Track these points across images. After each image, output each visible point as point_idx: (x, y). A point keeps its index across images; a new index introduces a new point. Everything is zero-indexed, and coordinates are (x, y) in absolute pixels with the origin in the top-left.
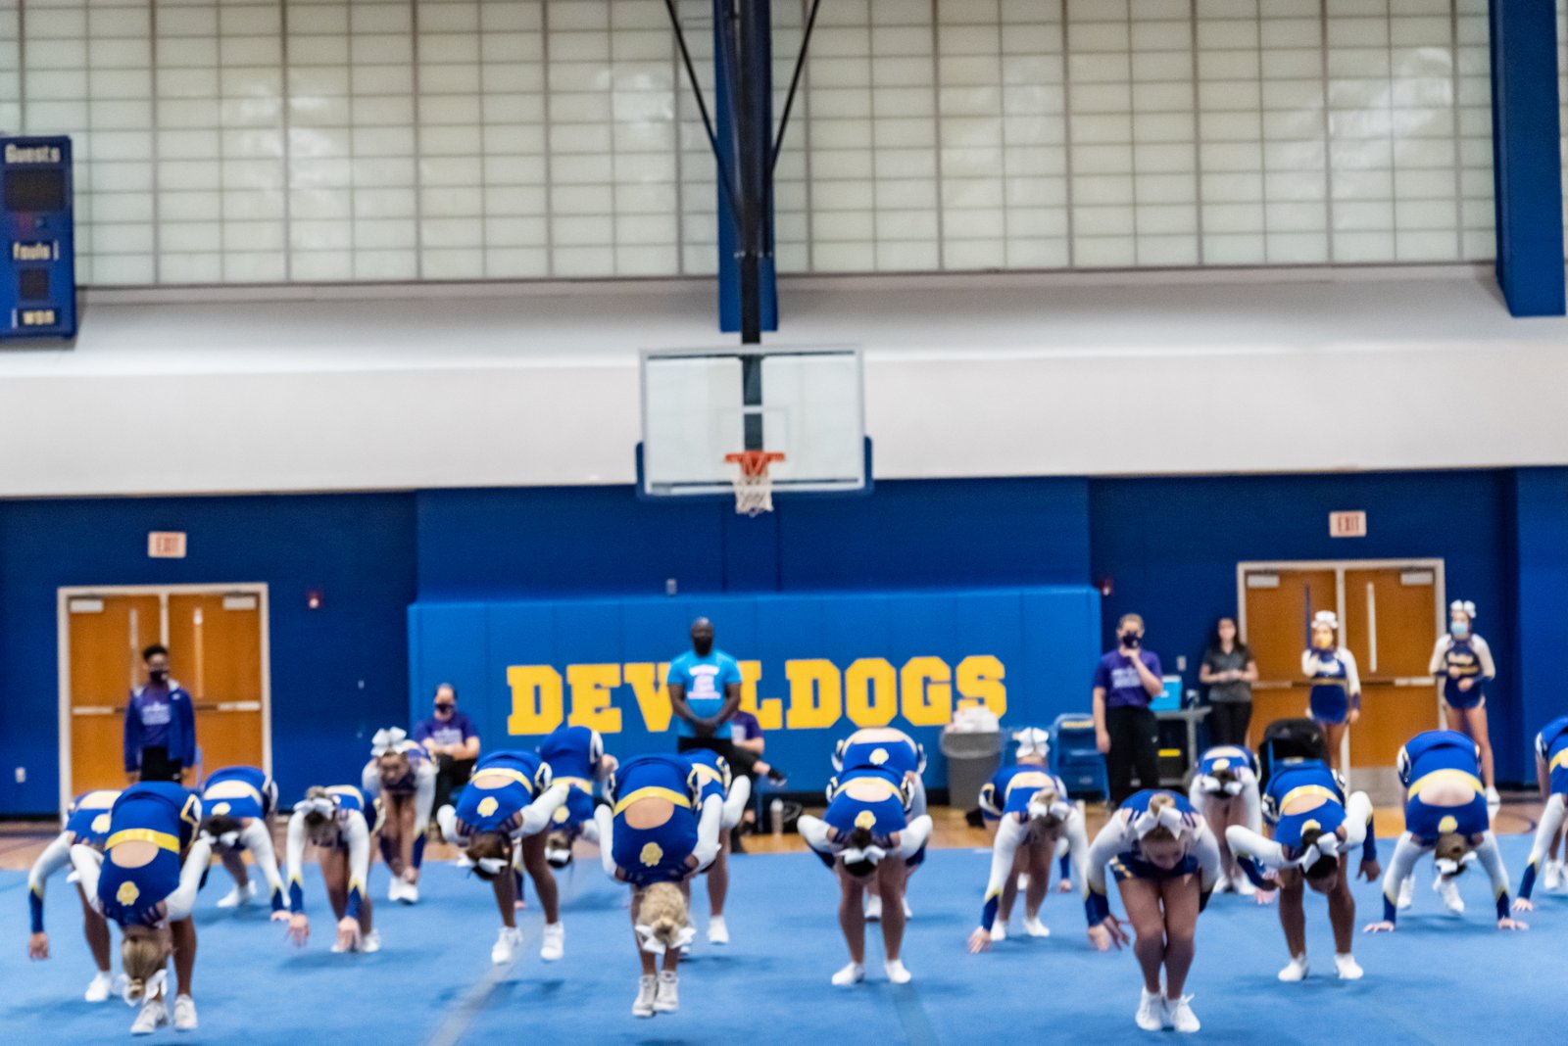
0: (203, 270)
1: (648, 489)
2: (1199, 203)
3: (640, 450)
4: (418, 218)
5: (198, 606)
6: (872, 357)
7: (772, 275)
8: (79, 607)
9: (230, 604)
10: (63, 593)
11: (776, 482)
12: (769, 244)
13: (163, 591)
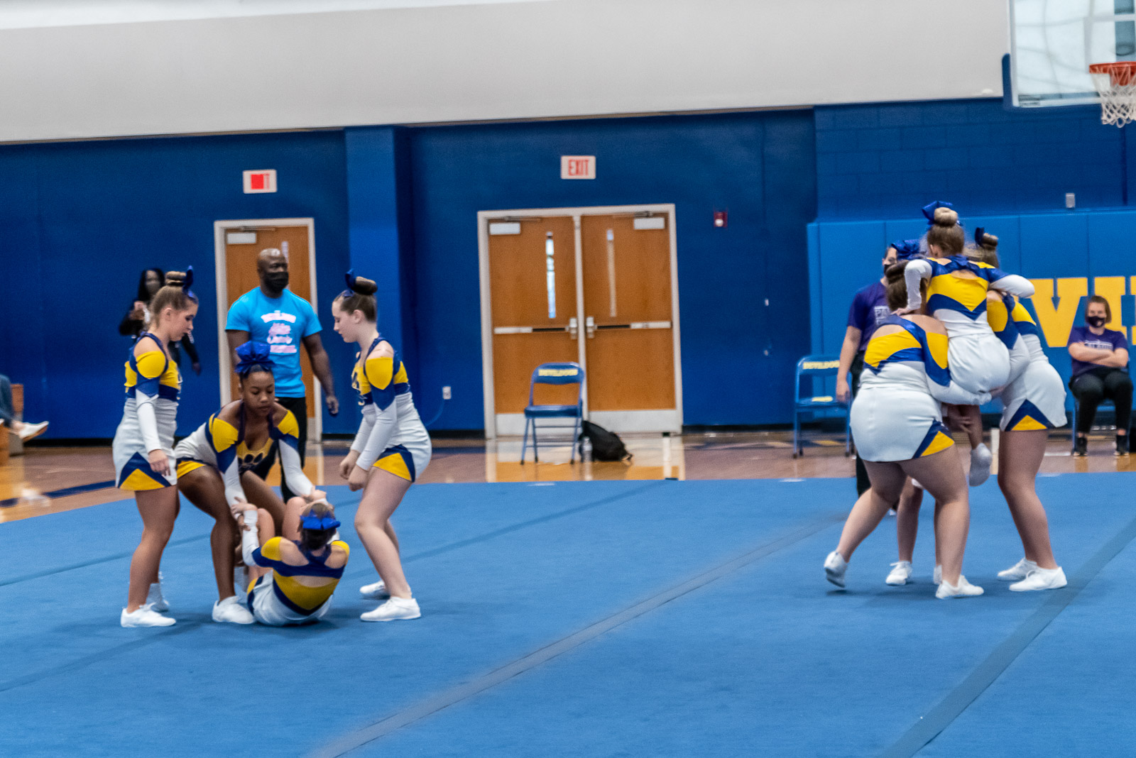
1: (1016, 103)
3: (1006, 61)
5: (610, 227)
8: (497, 229)
9: (640, 224)
10: (482, 216)
13: (576, 213)
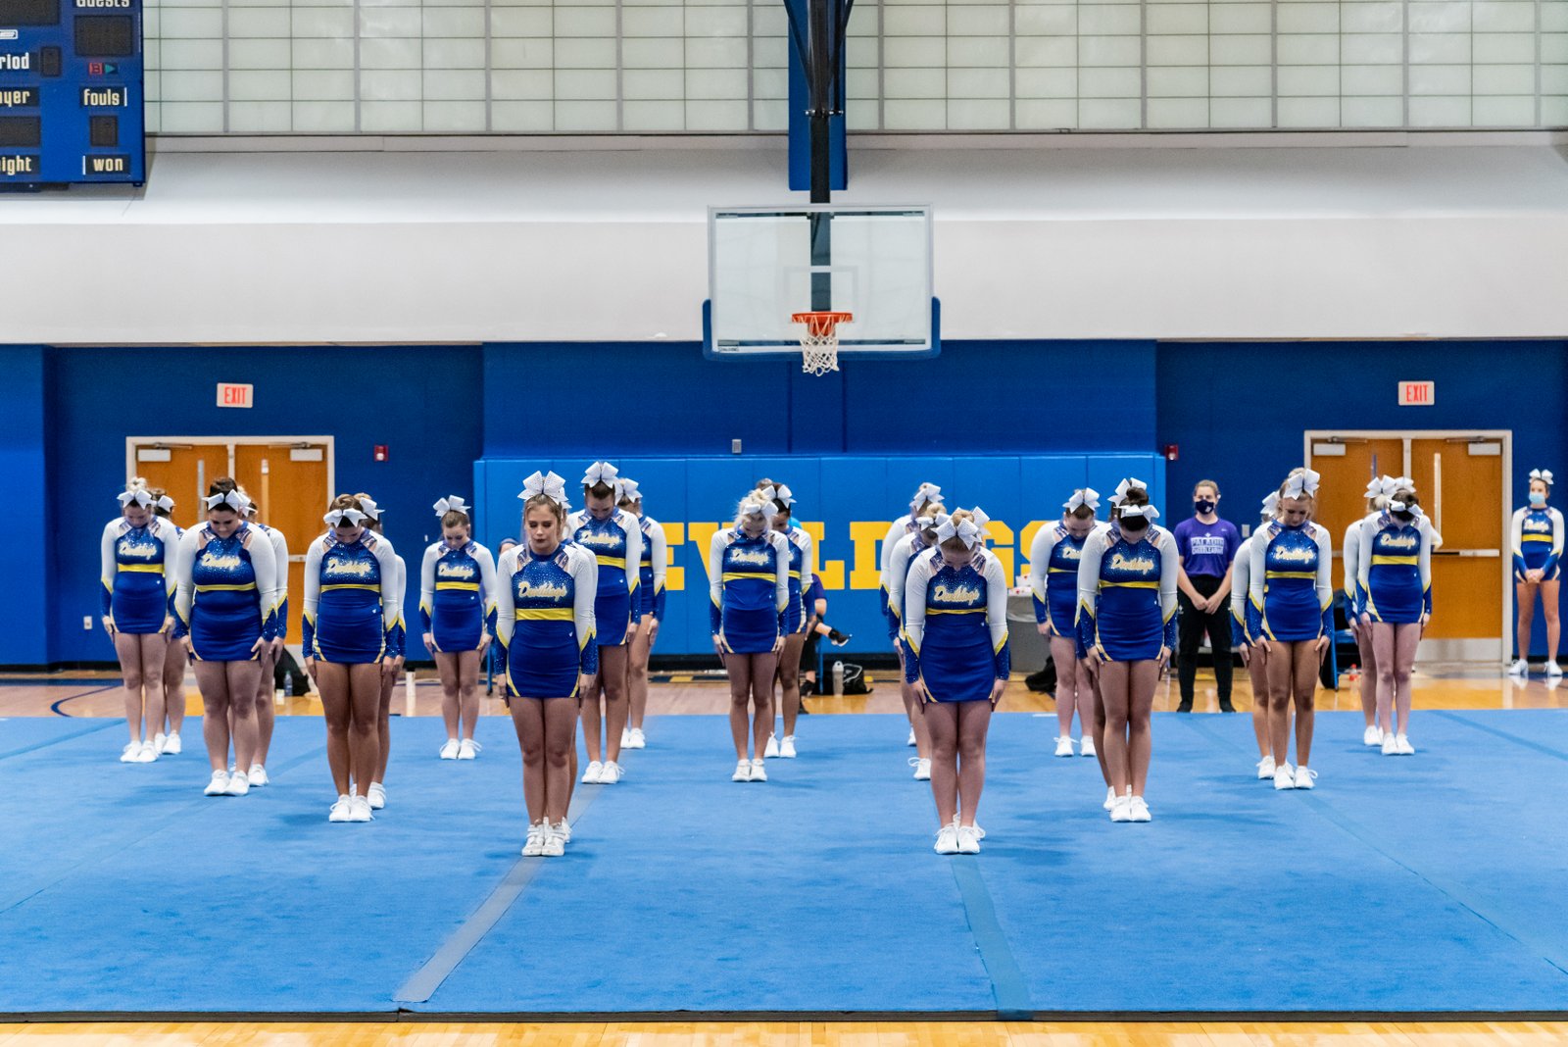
0: (274, 119)
1: (715, 348)
2: (1274, 65)
3: (707, 307)
4: (488, 69)
5: (265, 458)
6: (940, 217)
7: (844, 133)
8: (145, 456)
9: (297, 456)
10: (131, 442)
11: (842, 343)
12: (839, 101)
13: (231, 442)
